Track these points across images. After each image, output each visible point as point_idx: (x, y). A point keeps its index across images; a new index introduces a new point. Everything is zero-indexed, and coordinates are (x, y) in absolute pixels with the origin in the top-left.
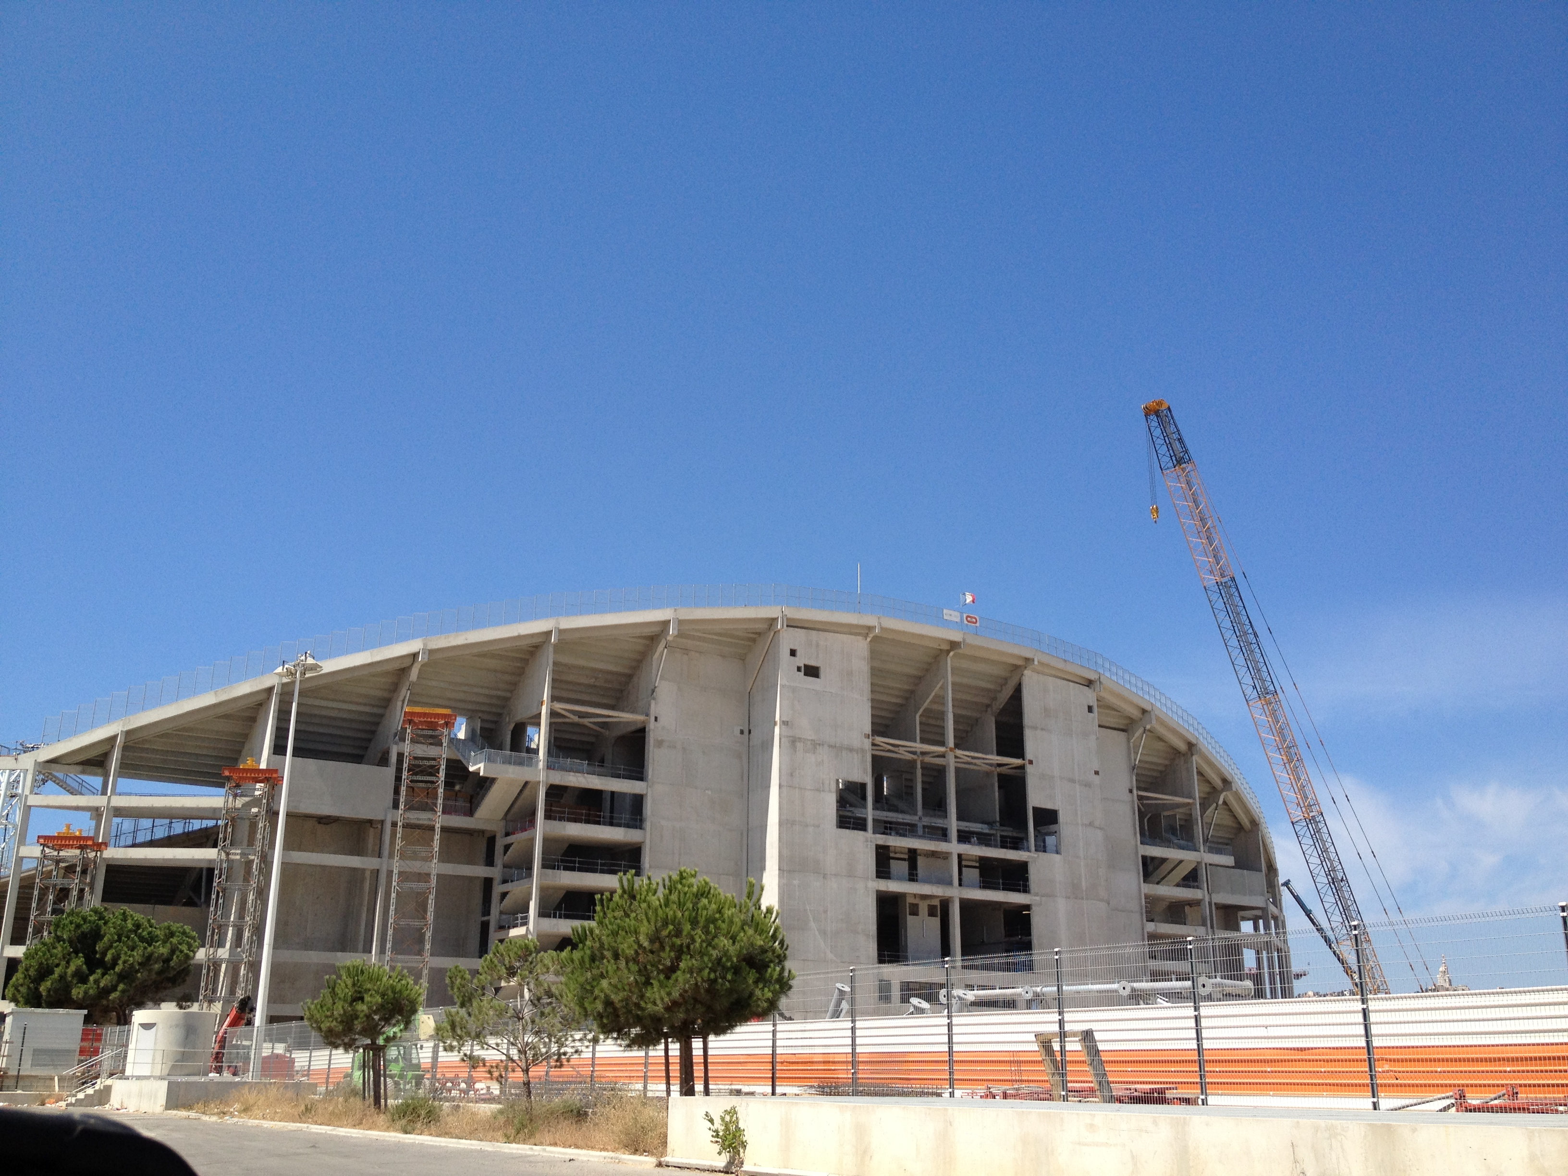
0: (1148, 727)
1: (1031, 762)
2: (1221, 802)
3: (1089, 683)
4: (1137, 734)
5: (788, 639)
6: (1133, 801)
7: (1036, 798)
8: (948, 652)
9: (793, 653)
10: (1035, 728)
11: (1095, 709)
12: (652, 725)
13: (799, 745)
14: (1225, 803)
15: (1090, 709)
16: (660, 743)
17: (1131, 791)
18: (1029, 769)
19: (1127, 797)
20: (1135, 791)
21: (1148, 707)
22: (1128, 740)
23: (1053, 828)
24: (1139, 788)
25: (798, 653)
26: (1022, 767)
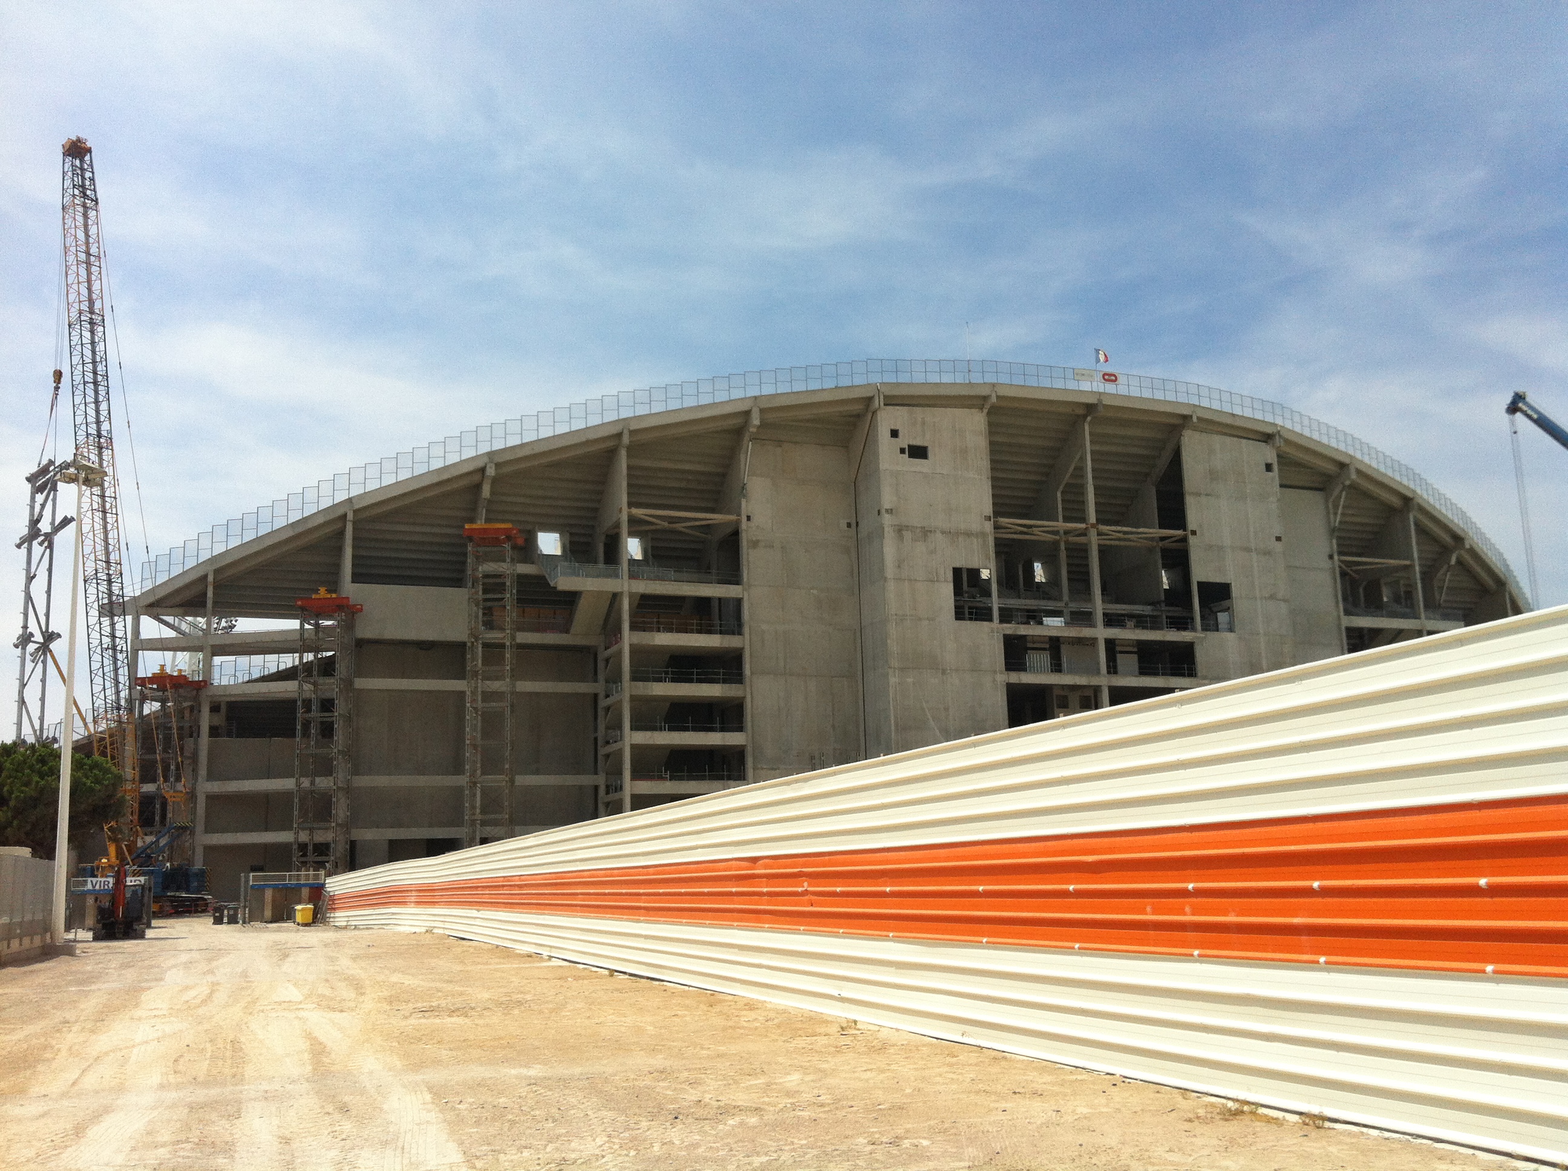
0: (1347, 483)
1: (1194, 533)
2: (1453, 561)
3: (1267, 438)
4: (1336, 493)
5: (887, 419)
6: (1334, 569)
7: (1201, 571)
8: (1085, 417)
9: (894, 434)
10: (1199, 494)
11: (1275, 467)
12: (744, 525)
13: (907, 535)
14: (1460, 562)
15: (1269, 467)
16: (755, 544)
17: (1331, 557)
18: (1192, 540)
19: (1326, 564)
20: (1336, 557)
21: (1347, 461)
22: (1327, 501)
23: (1225, 603)
24: (1340, 553)
25: (901, 434)
26: (1184, 540)
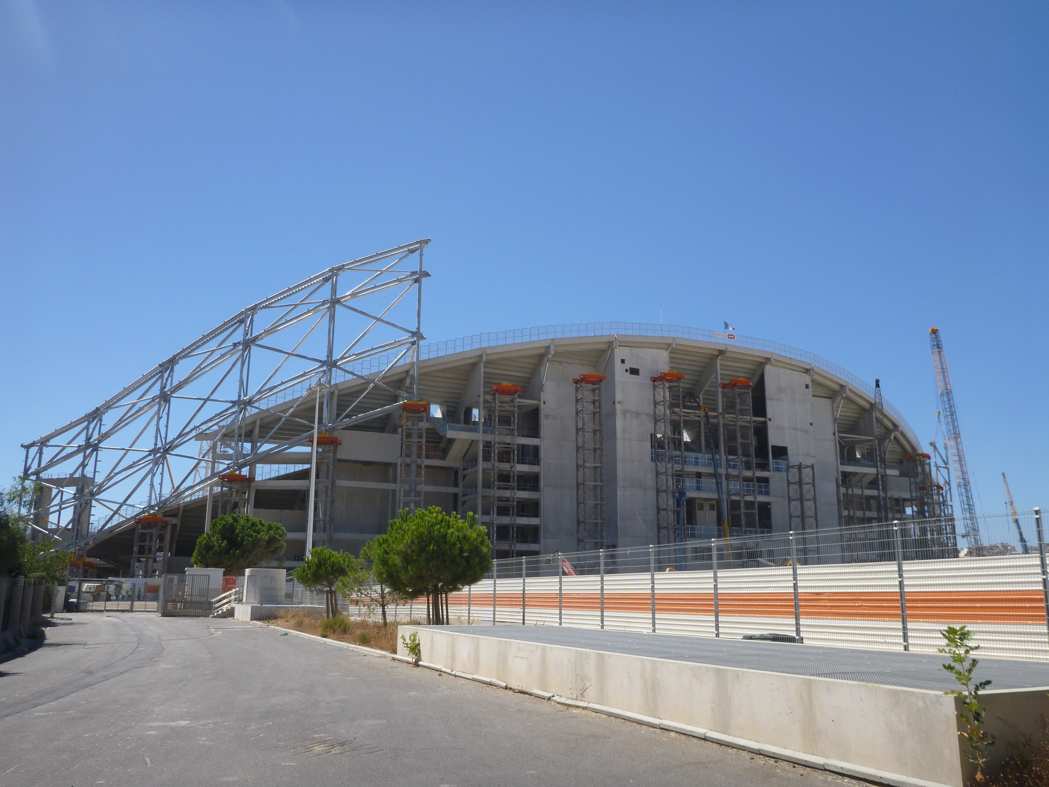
0: (844, 395)
1: (770, 419)
2: (892, 438)
3: (807, 371)
4: (838, 400)
5: (619, 353)
6: (836, 440)
7: (774, 440)
8: (717, 356)
9: (623, 361)
10: (772, 399)
11: (810, 386)
12: (542, 406)
13: (628, 415)
14: (895, 438)
15: (807, 386)
16: (547, 417)
17: (834, 434)
18: (769, 423)
19: (832, 437)
20: (837, 434)
21: (844, 384)
22: (833, 404)
23: (784, 457)
24: (839, 432)
25: (626, 362)
26: (765, 423)
